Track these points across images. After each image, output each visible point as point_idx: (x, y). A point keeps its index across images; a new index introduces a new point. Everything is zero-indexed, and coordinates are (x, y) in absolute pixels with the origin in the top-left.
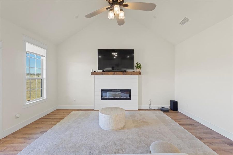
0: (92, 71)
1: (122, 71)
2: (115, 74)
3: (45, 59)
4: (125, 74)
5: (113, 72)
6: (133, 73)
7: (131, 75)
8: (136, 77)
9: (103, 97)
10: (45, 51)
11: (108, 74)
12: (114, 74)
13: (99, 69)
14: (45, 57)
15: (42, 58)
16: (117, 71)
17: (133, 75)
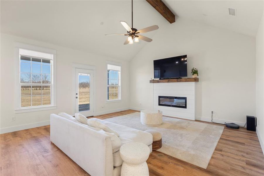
0: (150, 80)
1: (176, 78)
2: (170, 81)
3: (120, 72)
4: (179, 81)
5: (168, 80)
6: (188, 80)
7: (186, 81)
8: (193, 84)
9: (161, 103)
10: (120, 67)
11: (164, 82)
12: (168, 82)
13: (155, 78)
14: (120, 71)
15: (119, 72)
16: (172, 79)
17: (188, 81)
